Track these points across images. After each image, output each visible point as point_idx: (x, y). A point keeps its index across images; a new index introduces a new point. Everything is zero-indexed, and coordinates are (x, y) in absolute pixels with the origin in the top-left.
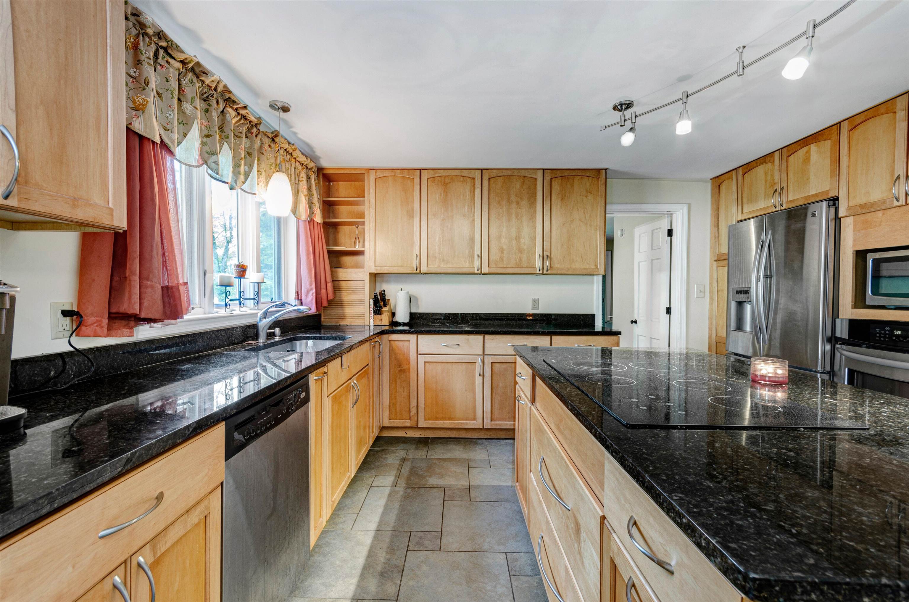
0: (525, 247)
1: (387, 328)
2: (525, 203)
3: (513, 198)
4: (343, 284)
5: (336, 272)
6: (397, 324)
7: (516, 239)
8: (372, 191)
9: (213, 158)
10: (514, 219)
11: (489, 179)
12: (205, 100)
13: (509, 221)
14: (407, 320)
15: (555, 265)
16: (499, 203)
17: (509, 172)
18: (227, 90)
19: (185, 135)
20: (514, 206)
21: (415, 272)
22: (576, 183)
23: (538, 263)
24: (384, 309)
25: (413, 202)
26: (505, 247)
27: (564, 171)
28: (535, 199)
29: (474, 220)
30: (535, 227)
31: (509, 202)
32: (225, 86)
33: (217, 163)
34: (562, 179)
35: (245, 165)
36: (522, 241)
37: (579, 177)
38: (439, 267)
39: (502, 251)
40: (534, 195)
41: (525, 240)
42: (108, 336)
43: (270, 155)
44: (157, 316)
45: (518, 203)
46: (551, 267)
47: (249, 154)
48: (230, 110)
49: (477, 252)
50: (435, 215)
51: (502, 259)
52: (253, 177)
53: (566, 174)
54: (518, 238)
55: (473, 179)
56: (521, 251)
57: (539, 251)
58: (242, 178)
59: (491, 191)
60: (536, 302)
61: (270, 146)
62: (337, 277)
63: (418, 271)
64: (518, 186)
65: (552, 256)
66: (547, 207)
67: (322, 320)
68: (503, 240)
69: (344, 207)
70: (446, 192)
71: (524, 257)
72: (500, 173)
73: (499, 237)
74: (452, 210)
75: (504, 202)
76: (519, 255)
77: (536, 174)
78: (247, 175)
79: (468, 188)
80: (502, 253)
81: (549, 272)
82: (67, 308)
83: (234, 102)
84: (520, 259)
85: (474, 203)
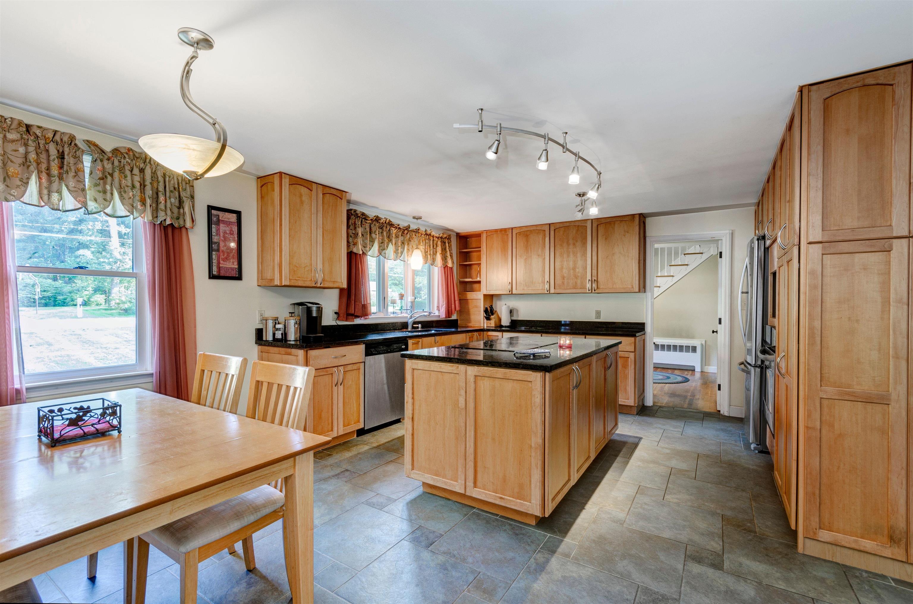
0: (579, 274)
1: (494, 328)
2: (579, 244)
3: (571, 241)
4: (470, 301)
5: (466, 294)
6: (501, 326)
7: (573, 269)
8: (484, 244)
9: (384, 251)
10: (571, 255)
11: (555, 230)
12: (381, 228)
13: (568, 257)
14: (508, 324)
15: (601, 286)
16: (561, 245)
17: (568, 224)
18: (390, 221)
19: (373, 246)
20: (571, 246)
21: (509, 293)
22: (616, 226)
23: (588, 285)
24: (492, 317)
25: (507, 249)
26: (565, 275)
27: (607, 219)
28: (587, 240)
29: (545, 258)
30: (586, 260)
31: (568, 244)
32: (389, 220)
33: (385, 253)
34: (606, 225)
35: (401, 248)
36: (577, 270)
37: (618, 222)
38: (524, 289)
39: (563, 278)
40: (585, 239)
41: (579, 270)
42: (346, 321)
43: (416, 240)
44: (360, 315)
45: (574, 244)
46: (597, 288)
47: (403, 243)
48: (392, 228)
49: (547, 279)
50: (520, 256)
51: (563, 283)
52: (405, 254)
53: (608, 221)
54: (574, 269)
55: (545, 231)
56: (576, 277)
57: (589, 277)
58: (400, 255)
59: (556, 238)
60: (598, 313)
61: (415, 235)
62: (466, 297)
63: (511, 293)
64: (574, 232)
65: (599, 280)
66: (595, 245)
67: (459, 323)
68: (564, 270)
69: (475, 253)
70: (527, 241)
71: (579, 282)
72: (561, 225)
73: (562, 268)
74: (531, 252)
75: (565, 245)
76: (575, 280)
77: (586, 223)
78: (402, 253)
79: (541, 237)
80: (564, 279)
81: (596, 291)
82: (336, 311)
83: (394, 225)
84: (576, 283)
85: (545, 247)
